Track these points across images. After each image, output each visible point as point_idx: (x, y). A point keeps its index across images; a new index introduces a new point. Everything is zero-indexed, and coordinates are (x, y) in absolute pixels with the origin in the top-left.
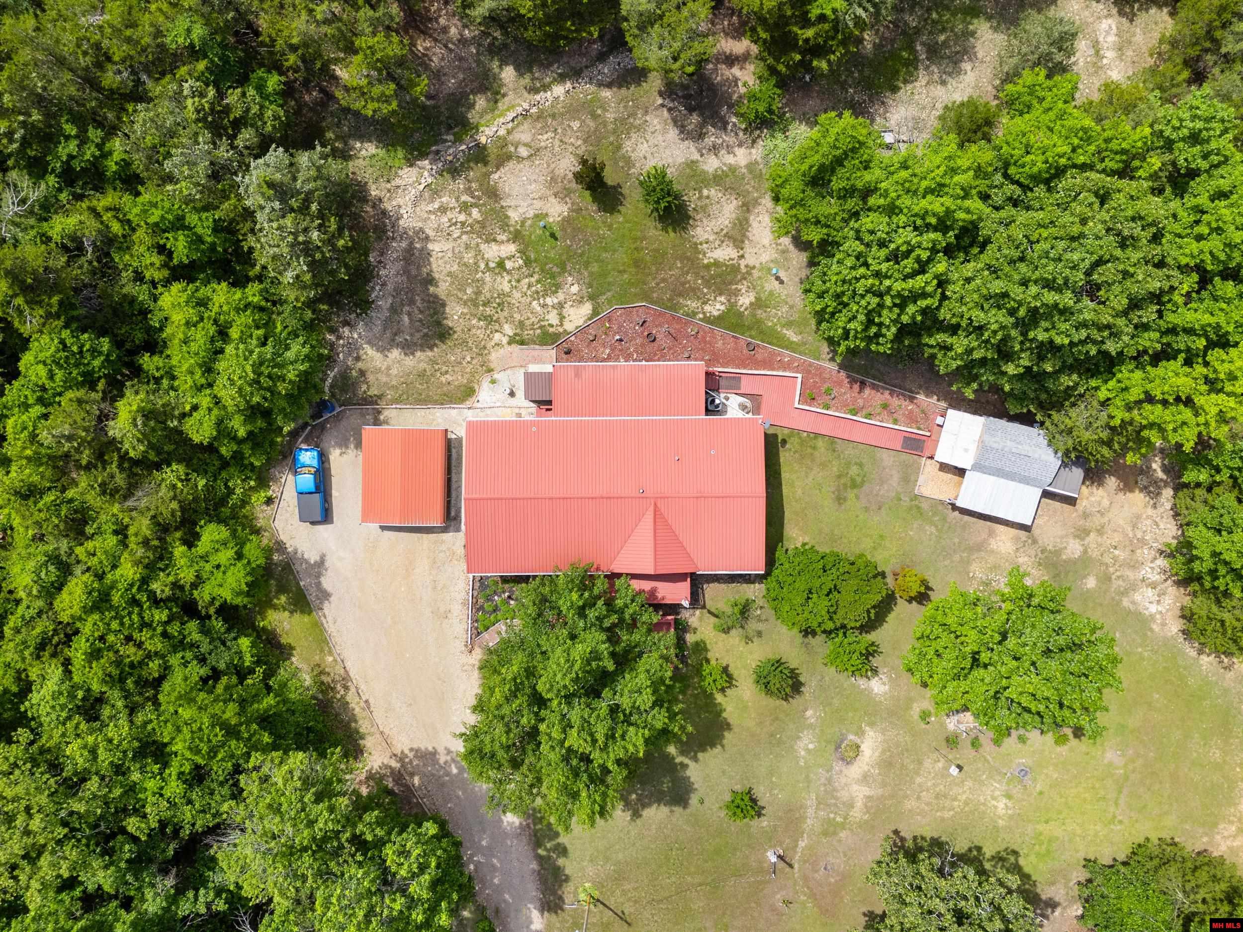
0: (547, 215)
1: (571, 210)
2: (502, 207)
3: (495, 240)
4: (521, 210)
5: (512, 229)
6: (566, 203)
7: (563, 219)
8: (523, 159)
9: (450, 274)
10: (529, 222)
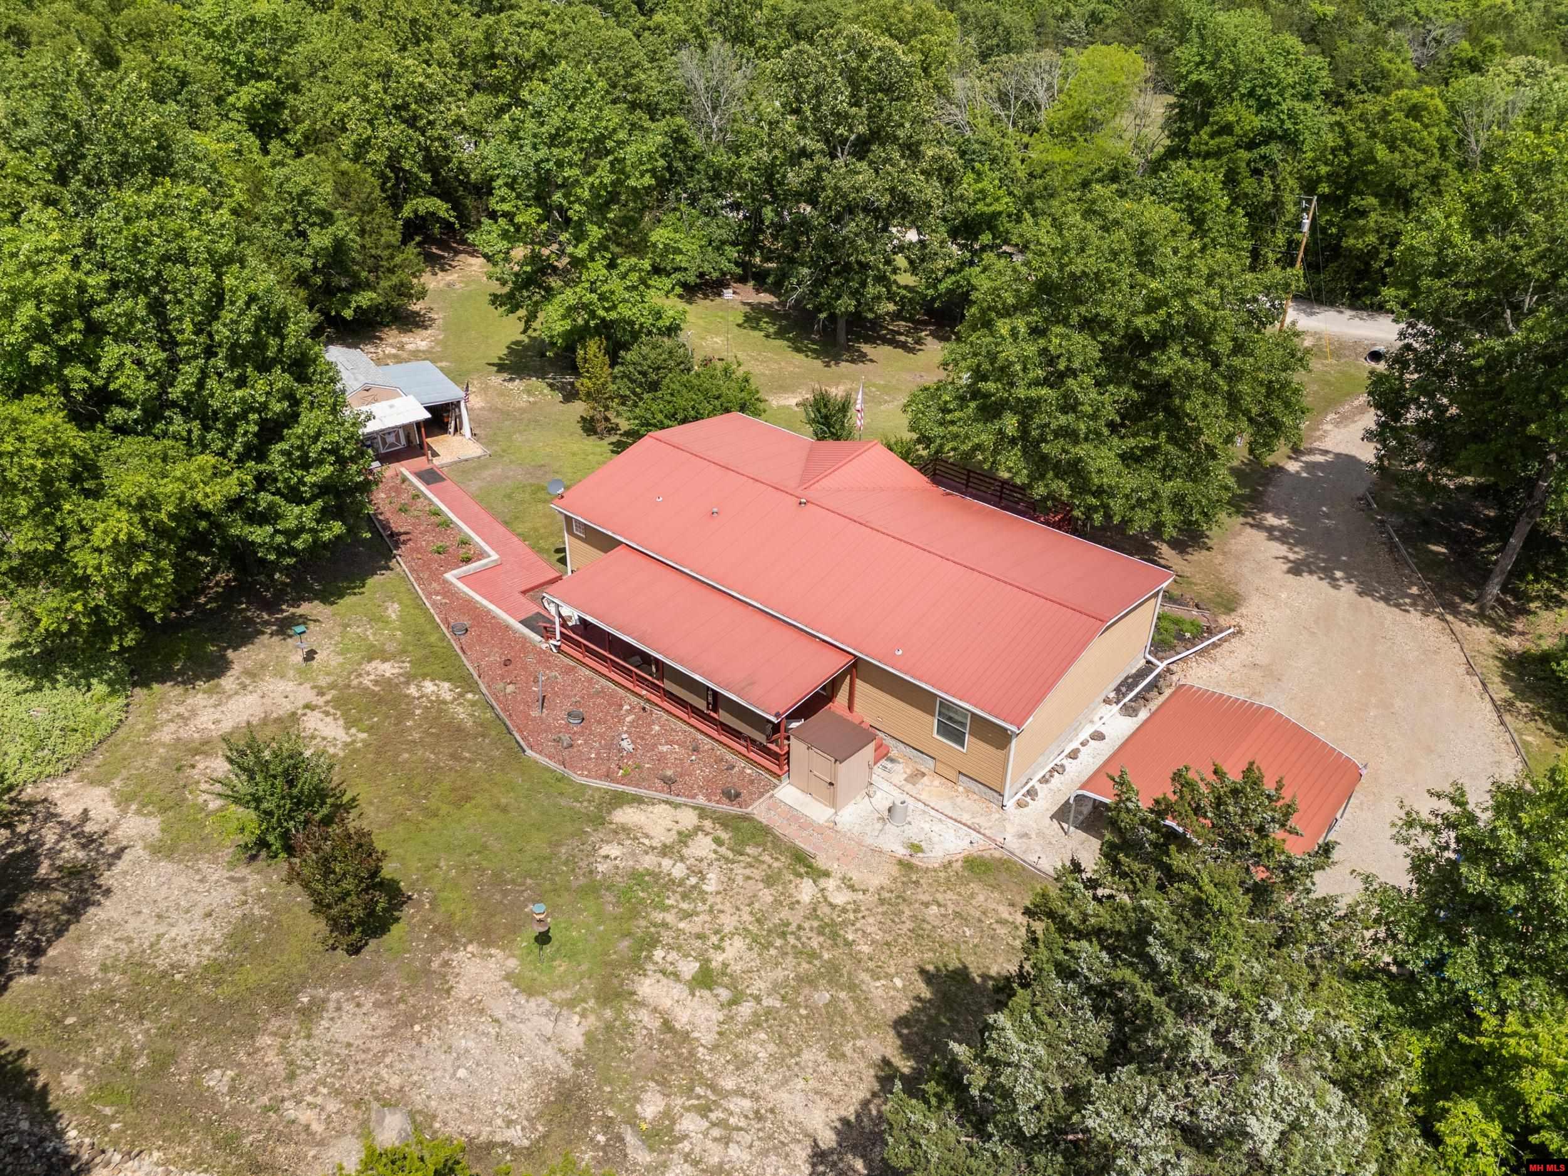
0: (507, 977)
1: (455, 944)
2: (578, 1064)
3: (667, 1026)
4: (548, 1027)
5: (608, 1013)
6: (446, 963)
7: (489, 944)
8: (412, 1115)
9: (836, 1054)
10: (558, 995)
